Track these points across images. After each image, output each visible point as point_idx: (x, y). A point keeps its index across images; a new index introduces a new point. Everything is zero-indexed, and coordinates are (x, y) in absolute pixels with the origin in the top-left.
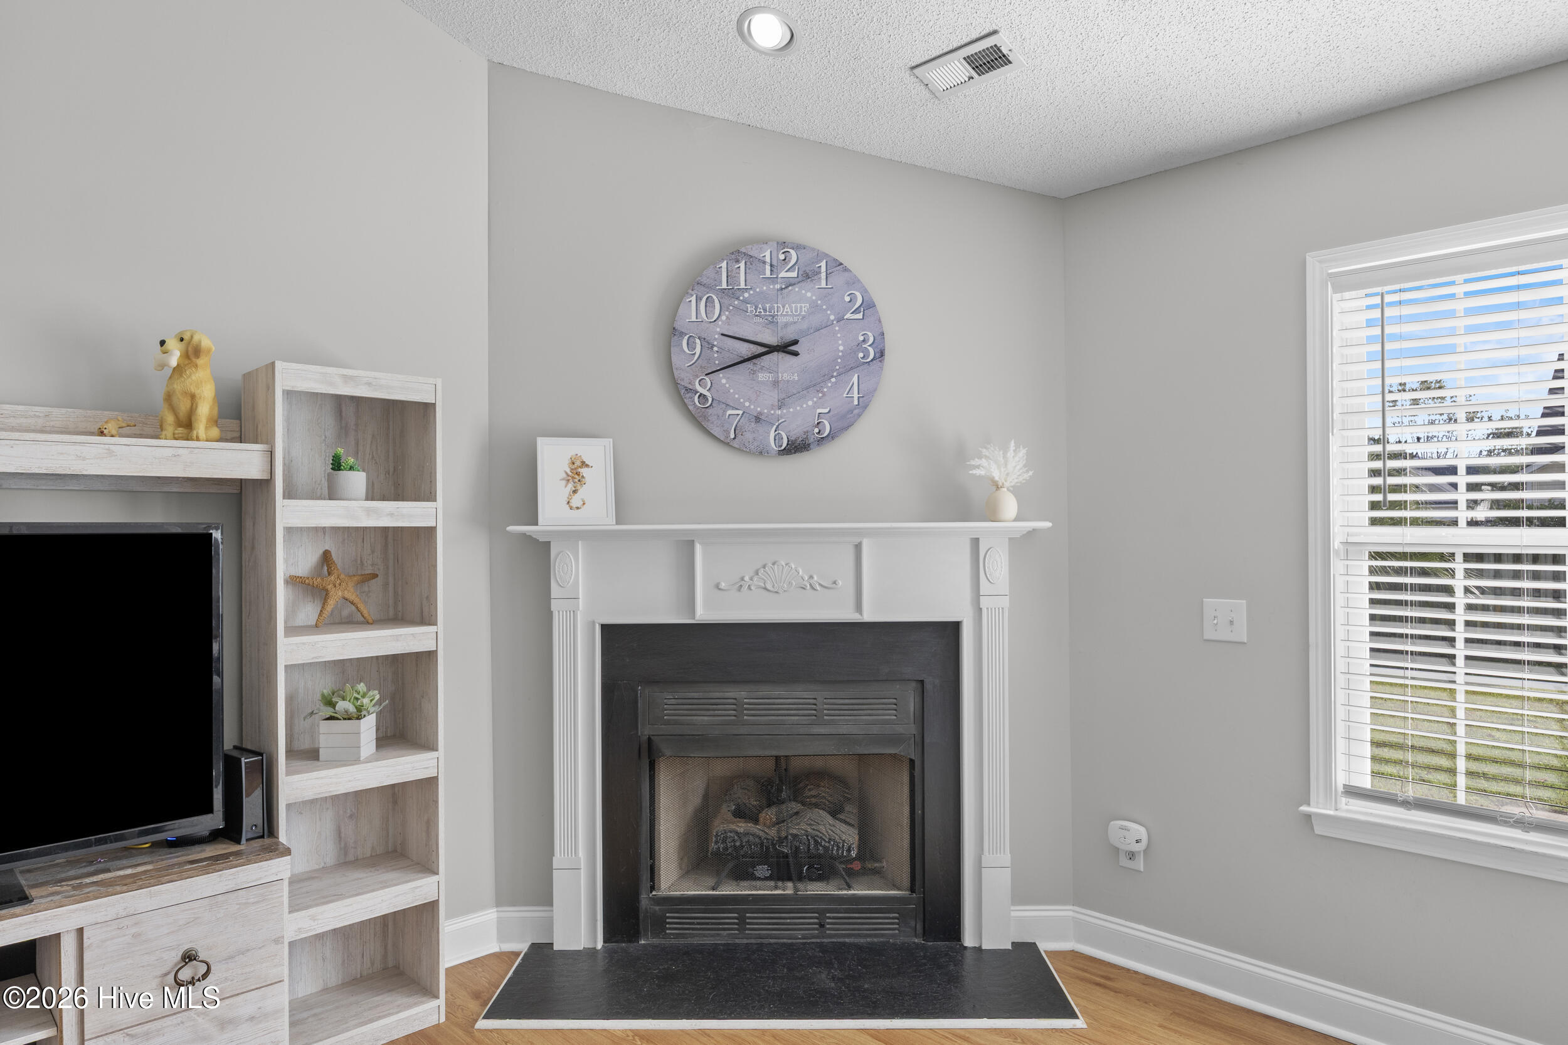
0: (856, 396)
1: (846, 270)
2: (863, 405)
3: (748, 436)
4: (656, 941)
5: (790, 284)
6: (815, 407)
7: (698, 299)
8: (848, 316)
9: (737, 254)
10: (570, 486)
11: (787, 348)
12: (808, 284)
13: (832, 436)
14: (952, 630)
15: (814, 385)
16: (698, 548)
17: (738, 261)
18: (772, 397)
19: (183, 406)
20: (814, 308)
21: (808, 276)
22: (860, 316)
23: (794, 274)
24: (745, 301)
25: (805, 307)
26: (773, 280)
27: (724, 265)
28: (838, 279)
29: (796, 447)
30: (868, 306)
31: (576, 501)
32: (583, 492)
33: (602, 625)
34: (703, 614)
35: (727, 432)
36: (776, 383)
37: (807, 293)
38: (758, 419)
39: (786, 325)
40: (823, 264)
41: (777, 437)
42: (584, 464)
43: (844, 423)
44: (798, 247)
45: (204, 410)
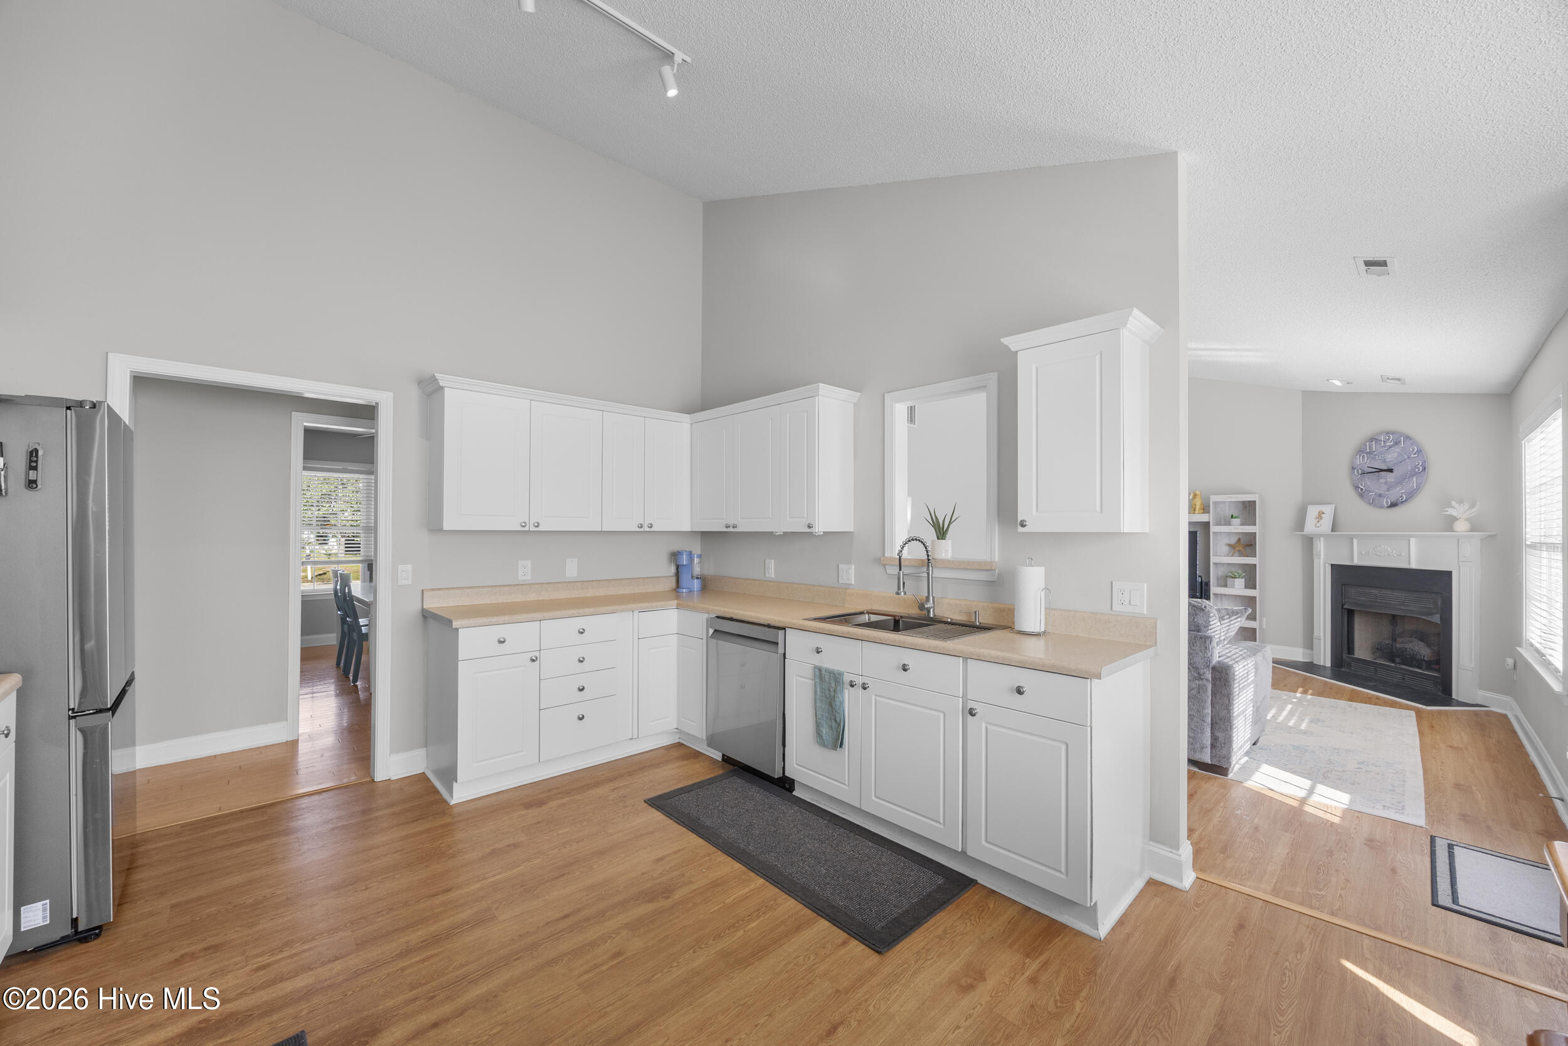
0: (1415, 485)
1: (1410, 439)
2: (1418, 488)
3: (1377, 502)
4: (1348, 670)
5: (1390, 447)
6: (1400, 490)
7: (1360, 456)
8: (1412, 456)
9: (1372, 440)
10: (1317, 520)
11: (1391, 471)
12: (1396, 446)
13: (1406, 500)
14: (1449, 574)
15: (1400, 482)
16: (1355, 541)
17: (1372, 442)
18: (1385, 487)
19: (1194, 506)
20: (1400, 454)
21: (1397, 443)
22: (1416, 455)
23: (1392, 443)
24: (1375, 455)
25: (1396, 454)
26: (1385, 447)
27: (1368, 444)
28: (1408, 443)
29: (1393, 505)
30: (1419, 451)
31: (1318, 525)
32: (1321, 522)
33: (1332, 565)
34: (1356, 562)
35: (1370, 501)
36: (1386, 483)
37: (1397, 449)
38: (1380, 496)
39: (1389, 462)
40: (1402, 438)
41: (1387, 502)
42: (1323, 513)
43: (1411, 495)
44: (1393, 433)
45: (1198, 507)
